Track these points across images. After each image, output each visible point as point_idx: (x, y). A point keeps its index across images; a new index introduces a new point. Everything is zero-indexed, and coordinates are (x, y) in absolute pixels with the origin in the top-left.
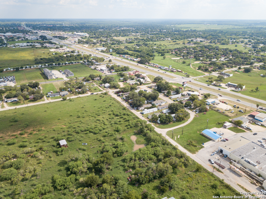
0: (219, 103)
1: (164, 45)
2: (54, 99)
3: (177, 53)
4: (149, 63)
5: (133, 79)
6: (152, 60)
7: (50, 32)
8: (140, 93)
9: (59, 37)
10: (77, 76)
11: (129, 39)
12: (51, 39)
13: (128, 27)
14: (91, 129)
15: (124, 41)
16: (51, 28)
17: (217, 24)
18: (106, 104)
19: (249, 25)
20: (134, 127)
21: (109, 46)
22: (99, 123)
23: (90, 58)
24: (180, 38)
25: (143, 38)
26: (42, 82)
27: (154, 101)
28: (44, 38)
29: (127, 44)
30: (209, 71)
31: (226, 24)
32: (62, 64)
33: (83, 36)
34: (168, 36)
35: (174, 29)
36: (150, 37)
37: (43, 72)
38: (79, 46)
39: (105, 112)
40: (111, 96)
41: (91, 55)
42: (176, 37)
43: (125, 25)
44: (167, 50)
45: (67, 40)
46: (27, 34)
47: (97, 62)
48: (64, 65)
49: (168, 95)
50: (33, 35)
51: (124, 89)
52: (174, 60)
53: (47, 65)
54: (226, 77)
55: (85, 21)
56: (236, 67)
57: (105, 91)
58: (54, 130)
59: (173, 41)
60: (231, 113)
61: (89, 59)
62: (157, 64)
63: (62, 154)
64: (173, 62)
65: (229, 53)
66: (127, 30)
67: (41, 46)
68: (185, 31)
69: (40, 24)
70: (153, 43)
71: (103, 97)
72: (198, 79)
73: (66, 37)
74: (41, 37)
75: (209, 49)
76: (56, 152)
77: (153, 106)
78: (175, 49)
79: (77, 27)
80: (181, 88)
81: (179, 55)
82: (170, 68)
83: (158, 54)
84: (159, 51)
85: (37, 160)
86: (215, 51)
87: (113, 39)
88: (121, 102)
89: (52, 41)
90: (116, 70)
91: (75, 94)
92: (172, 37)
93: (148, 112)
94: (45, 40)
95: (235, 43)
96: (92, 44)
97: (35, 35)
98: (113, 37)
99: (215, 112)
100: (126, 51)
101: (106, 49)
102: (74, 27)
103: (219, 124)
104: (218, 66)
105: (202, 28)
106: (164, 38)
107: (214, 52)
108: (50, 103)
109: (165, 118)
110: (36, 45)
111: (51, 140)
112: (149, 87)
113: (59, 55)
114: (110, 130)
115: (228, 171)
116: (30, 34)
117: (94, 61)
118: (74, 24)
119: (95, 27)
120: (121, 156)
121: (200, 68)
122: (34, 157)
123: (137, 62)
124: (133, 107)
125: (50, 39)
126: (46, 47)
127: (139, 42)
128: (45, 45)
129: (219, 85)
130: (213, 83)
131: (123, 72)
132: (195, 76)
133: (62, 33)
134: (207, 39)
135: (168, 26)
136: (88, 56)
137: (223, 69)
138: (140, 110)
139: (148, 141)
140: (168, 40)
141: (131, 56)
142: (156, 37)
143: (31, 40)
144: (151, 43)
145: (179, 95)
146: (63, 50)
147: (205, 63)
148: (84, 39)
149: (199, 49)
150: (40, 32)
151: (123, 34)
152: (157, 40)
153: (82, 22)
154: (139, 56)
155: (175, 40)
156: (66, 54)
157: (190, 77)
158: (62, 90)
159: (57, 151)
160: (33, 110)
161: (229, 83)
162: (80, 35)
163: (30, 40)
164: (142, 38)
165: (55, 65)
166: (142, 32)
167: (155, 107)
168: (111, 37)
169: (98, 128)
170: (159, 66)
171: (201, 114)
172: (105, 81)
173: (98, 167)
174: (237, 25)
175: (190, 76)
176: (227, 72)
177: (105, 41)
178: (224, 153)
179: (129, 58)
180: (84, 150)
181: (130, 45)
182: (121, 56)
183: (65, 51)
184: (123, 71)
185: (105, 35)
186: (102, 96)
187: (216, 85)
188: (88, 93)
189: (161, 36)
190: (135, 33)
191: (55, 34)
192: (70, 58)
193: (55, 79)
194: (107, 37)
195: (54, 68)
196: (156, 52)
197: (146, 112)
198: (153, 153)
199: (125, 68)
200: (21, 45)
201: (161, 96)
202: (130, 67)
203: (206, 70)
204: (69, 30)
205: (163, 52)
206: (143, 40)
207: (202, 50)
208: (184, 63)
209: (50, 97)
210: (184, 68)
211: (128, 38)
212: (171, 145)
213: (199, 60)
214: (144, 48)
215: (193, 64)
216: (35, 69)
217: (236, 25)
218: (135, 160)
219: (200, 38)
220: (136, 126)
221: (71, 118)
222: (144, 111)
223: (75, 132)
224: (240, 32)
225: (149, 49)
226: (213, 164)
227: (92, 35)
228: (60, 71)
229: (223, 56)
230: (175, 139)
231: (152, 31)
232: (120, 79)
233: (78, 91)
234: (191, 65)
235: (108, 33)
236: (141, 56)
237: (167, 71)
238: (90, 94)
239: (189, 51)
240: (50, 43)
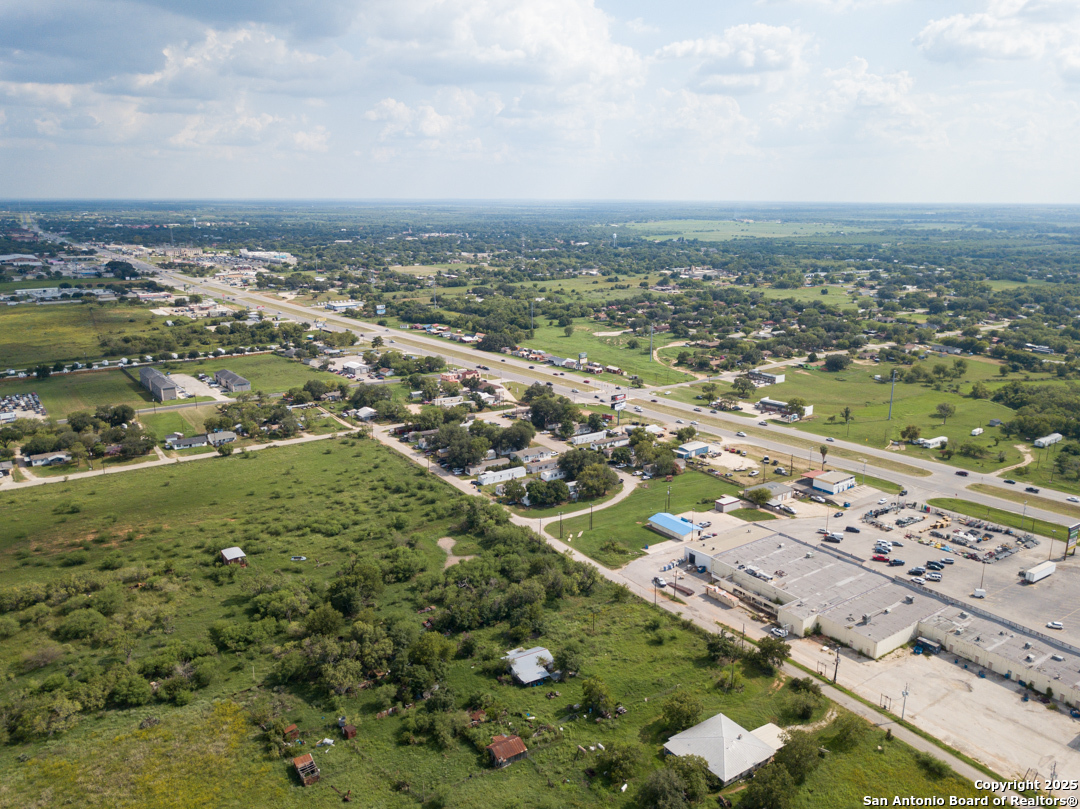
0: (719, 454)
1: (573, 291)
2: (190, 454)
3: (613, 318)
4: (515, 349)
5: (454, 394)
6: (527, 341)
7: (142, 250)
8: (478, 429)
9: (181, 266)
10: (264, 389)
11: (450, 272)
12: (154, 274)
13: (447, 232)
14: (316, 522)
15: (429, 278)
16: (146, 234)
17: (781, 220)
18: (361, 464)
19: (894, 223)
20: (450, 516)
21: (375, 294)
22: (342, 510)
23: (304, 334)
24: (635, 266)
25: (499, 268)
26: (142, 410)
27: (518, 449)
28: (121, 269)
29: (440, 291)
30: (712, 369)
31: (814, 220)
32: (206, 355)
33: (275, 262)
34: (591, 263)
35: (615, 235)
36: (527, 264)
37: (139, 379)
38: (262, 297)
39: (358, 484)
40: (378, 441)
41: (309, 326)
42: (619, 265)
43: (436, 223)
44: (581, 308)
45: (214, 277)
46: (52, 256)
47: (331, 345)
48: (211, 357)
49: (564, 435)
50: (80, 259)
51: (423, 418)
52: (602, 340)
54: (762, 385)
55: (280, 210)
56: (804, 355)
57: (357, 430)
58: (201, 530)
59: (607, 278)
60: (750, 476)
61: (299, 337)
62: (540, 351)
63: (233, 583)
64: (597, 345)
65: (791, 312)
66: (443, 241)
67: (115, 299)
68: (659, 244)
69: (95, 222)
70: (535, 286)
71: (353, 445)
72: (669, 392)
73: (211, 268)
74: (113, 266)
75: (729, 304)
76: (214, 578)
77: (515, 463)
78: (610, 304)
79: (249, 231)
80: (610, 418)
81: (620, 324)
82: (584, 361)
83: (548, 322)
84: (552, 312)
85: (160, 596)
86: (743, 308)
87: (388, 273)
88: (411, 457)
89: (156, 280)
90: (396, 369)
91: (259, 439)
92: (605, 265)
93: (497, 480)
94: (128, 278)
95: (821, 282)
96: (312, 291)
97: (85, 259)
98: (390, 264)
99: (701, 475)
100: (436, 310)
101: (361, 305)
102: (236, 232)
103: (705, 502)
104: (742, 353)
105: (726, 232)
106: (575, 269)
107: (739, 311)
108: (178, 463)
109: (544, 490)
110: (98, 296)
111: (195, 551)
112: (507, 416)
113: (191, 327)
114: (374, 525)
115: (701, 600)
116: (64, 256)
117: (319, 344)
118: (235, 221)
119: (320, 233)
120: (407, 579)
121: (682, 360)
122: (148, 589)
123: (473, 345)
124: (450, 469)
125: (148, 274)
126: (136, 302)
127: (484, 282)
128: (130, 295)
129: (732, 406)
130: (715, 403)
131: (423, 376)
132: (664, 385)
133: (191, 253)
134: (729, 271)
135: (599, 226)
136: (296, 329)
137: (760, 362)
138: (472, 474)
139: (488, 542)
140: (591, 274)
141: (453, 326)
142: (545, 266)
143: (75, 278)
144: (528, 284)
145: (600, 435)
146: (202, 309)
147: (702, 346)
148: (278, 271)
149: (694, 301)
150: (104, 248)
151: (426, 254)
152: (552, 274)
153: (268, 213)
154: (481, 326)
155: (613, 275)
156: (214, 323)
157: (645, 388)
158: (211, 427)
159: (216, 576)
160: (123, 484)
161: (766, 399)
162: (265, 261)
163: (69, 277)
164: (496, 269)
165: (180, 357)
166: (499, 249)
167: (521, 464)
168: (383, 264)
169: (338, 520)
170: (548, 356)
171: (659, 481)
172: (358, 402)
173: (341, 596)
174: (852, 221)
175: (645, 385)
176: (768, 371)
177: (358, 281)
178: (698, 562)
179: (447, 335)
180: (297, 571)
181: (450, 294)
182: (416, 328)
183: (208, 315)
184: (422, 371)
185: (361, 260)
186: (350, 443)
187: (725, 407)
188: (302, 437)
189: (565, 261)
190: (470, 251)
191: (165, 255)
192: (232, 336)
193: (184, 400)
194: (366, 266)
195: (175, 368)
196: (543, 313)
197: (491, 478)
198: (499, 568)
199: (429, 362)
200: (39, 296)
201: (541, 438)
202: (449, 360)
203: (702, 366)
204: (219, 240)
205: (565, 312)
206: (501, 277)
207: (701, 306)
208: (633, 345)
209: (176, 448)
210: (629, 363)
211: (446, 270)
212: (555, 552)
213: (686, 336)
214: (501, 301)
215: (663, 350)
216: (107, 373)
217: (850, 223)
218: (446, 585)
219: (706, 267)
220: (455, 511)
221: (253, 500)
222: (483, 477)
223: (268, 533)
224: (854, 246)
225: (518, 303)
226: (663, 586)
227: (311, 258)
228: (200, 375)
229: (770, 324)
230: (569, 540)
231: (535, 244)
232: (410, 397)
233: (269, 430)
234: (655, 353)
235: (372, 252)
236: (488, 327)
237: (573, 370)
238: (307, 437)
239: (655, 309)
240: (153, 287)
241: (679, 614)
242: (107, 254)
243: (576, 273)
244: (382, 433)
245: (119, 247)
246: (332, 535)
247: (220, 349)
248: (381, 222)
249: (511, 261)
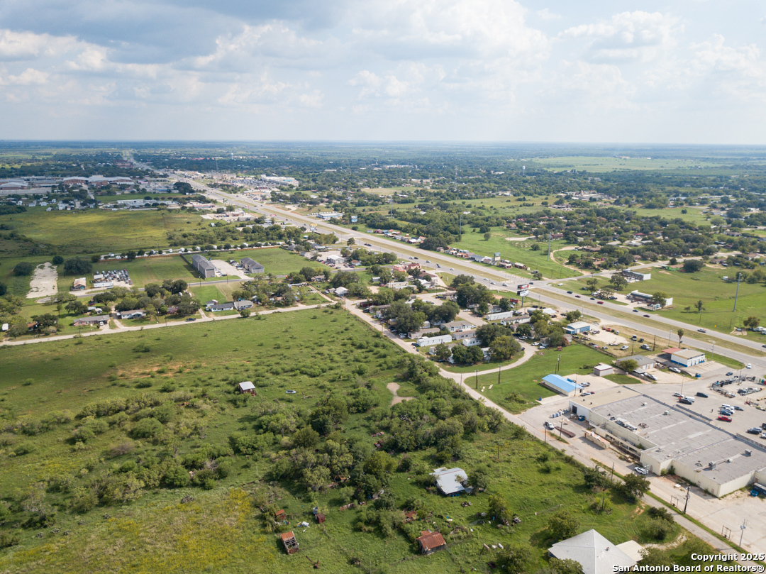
0: (598, 332)
1: (492, 207)
2: (222, 315)
3: (521, 227)
4: (447, 248)
5: (402, 280)
6: (456, 243)
7: (197, 175)
8: (418, 306)
9: (222, 186)
10: (273, 272)
11: (403, 193)
12: (204, 191)
13: (402, 164)
14: (304, 366)
15: (388, 197)
16: (201, 164)
17: (651, 157)
18: (336, 327)
19: (741, 160)
20: (396, 367)
21: (351, 208)
22: (322, 359)
23: (301, 235)
24: (538, 190)
25: (438, 190)
26: (193, 284)
27: (447, 322)
28: (183, 188)
29: (395, 206)
30: (594, 268)
31: (677, 157)
32: (235, 247)
33: (284, 184)
34: (506, 187)
35: (524, 167)
36: (458, 188)
37: (191, 263)
38: (273, 207)
39: (334, 341)
40: (349, 311)
41: (305, 229)
42: (527, 189)
43: (394, 158)
44: (497, 219)
45: (243, 193)
46: (141, 178)
47: (319, 243)
48: (239, 248)
49: (481, 313)
50: (158, 181)
51: (380, 297)
52: (512, 244)
53: (198, 248)
54: (632, 281)
55: (289, 148)
56: (667, 259)
57: (335, 303)
58: (227, 368)
59: (517, 198)
60: (621, 350)
61: (299, 237)
62: (465, 251)
63: (246, 406)
64: (508, 247)
65: (657, 226)
66: (399, 171)
67: (179, 207)
68: (556, 174)
69: (169, 156)
70: (464, 203)
71: (332, 313)
72: (561, 284)
73: (242, 187)
74: (178, 185)
75: (609, 219)
76: (234, 402)
77: (444, 332)
78: (519, 217)
79: (267, 162)
80: (516, 302)
81: (526, 232)
82: (498, 259)
83: (472, 229)
84: (476, 222)
85: (198, 412)
86: (620, 223)
87: (360, 193)
88: (370, 323)
89: (205, 195)
90: (363, 261)
91: (268, 306)
92: (516, 189)
93: (431, 343)
94: (187, 194)
95: (682, 204)
96: (308, 205)
97: (161, 181)
98: (362, 187)
99: (584, 347)
100: (392, 220)
101: (341, 215)
102: (259, 163)
103: (586, 368)
104: (618, 257)
105: (609, 166)
106: (494, 191)
107: (616, 225)
108: (214, 321)
109: (465, 353)
110: (168, 205)
111: (222, 383)
112: (439, 297)
113: (227, 228)
114: (344, 371)
115: (581, 441)
116: (148, 178)
117: (312, 242)
118: (258, 156)
119: (315, 164)
120: (365, 411)
121: (572, 260)
122: (190, 407)
123: (417, 245)
124: (397, 334)
125: (200, 191)
126: (192, 210)
127: (426, 200)
128: (188, 205)
129: (609, 296)
130: (595, 293)
131: (381, 266)
132: (558, 278)
133: (229, 177)
134: (610, 195)
135: (512, 160)
136: (296, 231)
137: (632, 264)
138: (412, 338)
139: (423, 389)
140: (505, 195)
141: (404, 232)
142: (472, 189)
143: (154, 193)
144: (459, 202)
145: (508, 314)
146: (234, 215)
147: (587, 250)
148: (286, 190)
149: (582, 217)
150: (174, 173)
151: (387, 180)
152: (476, 195)
153: (280, 150)
154: (423, 232)
155: (522, 196)
156: (242, 225)
157: (543, 280)
158: (237, 297)
159: (235, 401)
160: (178, 334)
161: (636, 292)
162: (278, 183)
163: (151, 193)
164: (436, 191)
165: (219, 248)
166: (439, 176)
167: (448, 333)
168: (357, 187)
169: (319, 366)
170: (471, 254)
171: (552, 350)
172: (336, 284)
173: (319, 421)
174: (708, 159)
175: (543, 278)
176: (637, 271)
177: (340, 198)
178: (579, 413)
179: (399, 237)
180: (290, 401)
181: (402, 208)
182: (378, 232)
183: (238, 220)
184: (380, 263)
185: (342, 184)
186: (330, 312)
187: (604, 296)
188: (297, 306)
189: (487, 185)
190: (418, 178)
191: (212, 178)
192: (253, 234)
193: (220, 278)
194: (344, 187)
195: (215, 256)
196: (469, 223)
197: (426, 342)
198: (430, 408)
199: (385, 257)
200: (131, 205)
201: (464, 314)
202: (399, 256)
203: (587, 265)
204: (247, 169)
205: (485, 223)
206: (439, 197)
207: (587, 220)
208: (535, 248)
209: (213, 310)
210: (532, 261)
211: (400, 192)
212: (471, 399)
213: (575, 242)
214: (439, 214)
215: (557, 252)
216: (171, 258)
217: (706, 160)
218: (392, 417)
219: (592, 192)
220: (400, 364)
221: (262, 349)
222: (420, 340)
223: (271, 373)
224: (708, 177)
225: (450, 215)
226: (551, 429)
227: (308, 182)
228: (231, 261)
229: (640, 236)
230: (482, 390)
231: (465, 173)
232: (372, 281)
233: (275, 301)
234: (552, 254)
235: (350, 178)
236: (428, 233)
237: (490, 265)
238: (301, 307)
239: (553, 222)
240: (202, 200)
241: (563, 451)
242: (175, 177)
243: (494, 194)
244: (351, 305)
245: (183, 172)
246: (314, 376)
247: (245, 243)
248: (356, 157)
249: (447, 185)
